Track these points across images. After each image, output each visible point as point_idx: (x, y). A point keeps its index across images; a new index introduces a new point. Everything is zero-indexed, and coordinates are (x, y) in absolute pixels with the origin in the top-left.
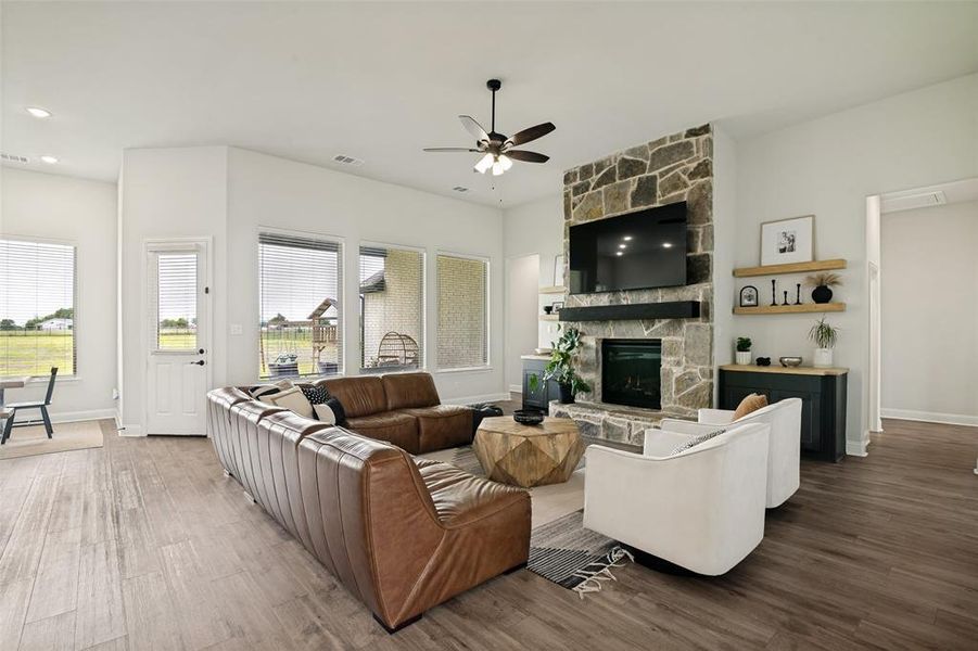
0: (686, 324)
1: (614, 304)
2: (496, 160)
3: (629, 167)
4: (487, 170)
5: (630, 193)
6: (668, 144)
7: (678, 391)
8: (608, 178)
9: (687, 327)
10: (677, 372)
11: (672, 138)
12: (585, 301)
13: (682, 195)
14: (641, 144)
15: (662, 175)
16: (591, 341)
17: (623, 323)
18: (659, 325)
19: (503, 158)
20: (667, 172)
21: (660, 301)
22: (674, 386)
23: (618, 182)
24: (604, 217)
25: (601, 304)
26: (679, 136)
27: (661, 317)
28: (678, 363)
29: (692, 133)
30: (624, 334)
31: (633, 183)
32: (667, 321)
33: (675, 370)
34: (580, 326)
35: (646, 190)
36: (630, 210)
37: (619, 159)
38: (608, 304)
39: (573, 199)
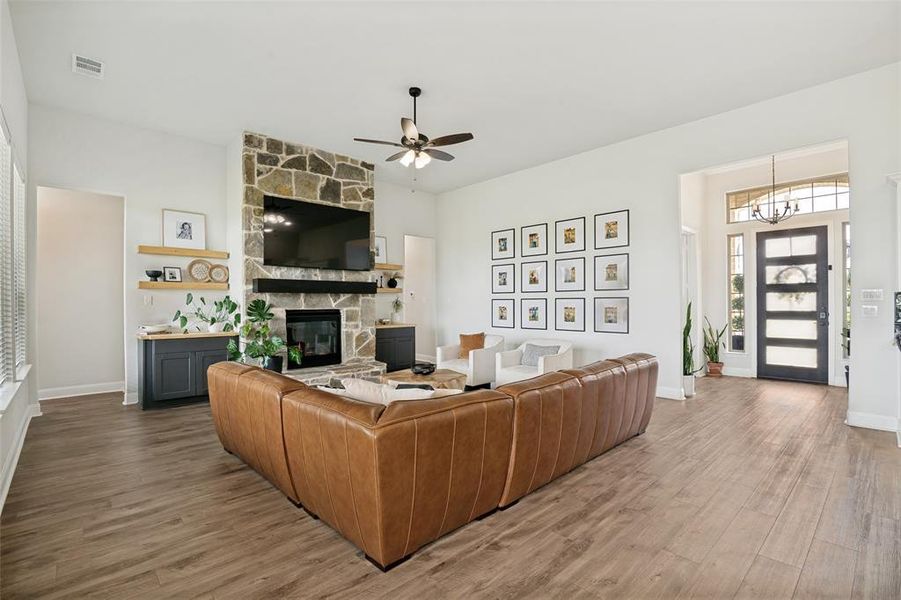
0: (361, 298)
1: (306, 279)
2: (417, 155)
3: (320, 165)
4: (411, 164)
5: (319, 187)
6: (349, 163)
7: (357, 347)
8: (298, 163)
9: (363, 301)
10: (356, 333)
11: (352, 161)
12: (276, 273)
13: (359, 206)
14: (330, 152)
15: (345, 184)
16: (280, 313)
17: (312, 295)
18: (343, 297)
19: (423, 155)
20: (349, 184)
21: (343, 280)
22: (354, 344)
23: (308, 172)
24: (294, 198)
25: (294, 278)
26: (356, 162)
27: (345, 292)
28: (357, 326)
29: (364, 164)
30: (314, 305)
31: (322, 180)
32: (350, 295)
33: (354, 331)
34: (267, 298)
35: (331, 190)
36: (318, 201)
37: (310, 152)
38: (300, 279)
39: (257, 166)
